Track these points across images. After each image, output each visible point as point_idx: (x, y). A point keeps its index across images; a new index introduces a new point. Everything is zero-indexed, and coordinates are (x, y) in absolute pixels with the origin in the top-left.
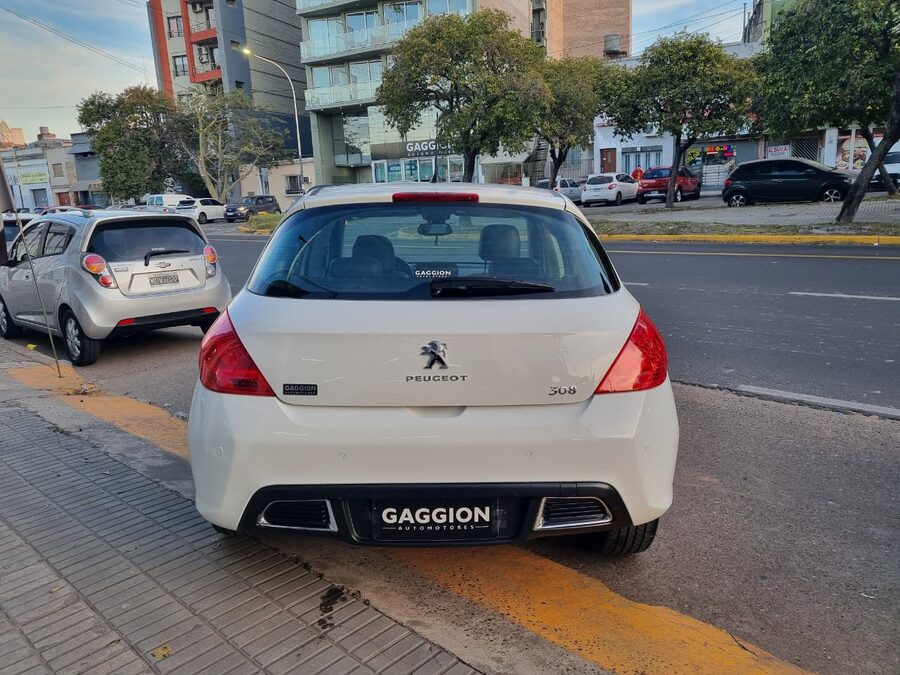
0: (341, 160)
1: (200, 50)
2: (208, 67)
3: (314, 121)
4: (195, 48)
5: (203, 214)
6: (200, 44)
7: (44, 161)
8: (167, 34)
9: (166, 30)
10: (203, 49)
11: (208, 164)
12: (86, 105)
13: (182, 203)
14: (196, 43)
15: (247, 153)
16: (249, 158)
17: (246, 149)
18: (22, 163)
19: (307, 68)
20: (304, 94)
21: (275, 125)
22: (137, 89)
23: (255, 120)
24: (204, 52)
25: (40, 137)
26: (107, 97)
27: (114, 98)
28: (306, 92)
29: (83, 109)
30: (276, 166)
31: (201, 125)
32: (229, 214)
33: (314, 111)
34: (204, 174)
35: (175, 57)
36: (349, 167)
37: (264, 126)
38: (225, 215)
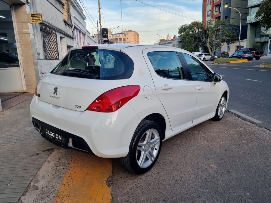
0: (258, 40)
1: (216, 8)
2: (218, 13)
3: (249, 27)
4: (214, 7)
5: (204, 58)
6: (216, 6)
7: (171, 44)
8: (207, 5)
9: (207, 3)
10: (217, 7)
11: (210, 43)
12: (181, 28)
13: (199, 55)
14: (215, 6)
15: (223, 39)
16: (223, 41)
17: (223, 38)
18: (167, 45)
19: (250, 9)
20: (246, 18)
21: (233, 29)
22: (194, 22)
23: (227, 28)
24: (217, 8)
25: (174, 38)
26: (186, 25)
27: (188, 25)
28: (248, 17)
29: (180, 29)
30: (233, 43)
31: (210, 31)
32: (212, 58)
33: (249, 23)
34: (208, 46)
35: (208, 11)
36: (260, 42)
37: (230, 30)
38: (211, 59)
